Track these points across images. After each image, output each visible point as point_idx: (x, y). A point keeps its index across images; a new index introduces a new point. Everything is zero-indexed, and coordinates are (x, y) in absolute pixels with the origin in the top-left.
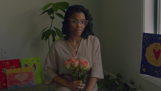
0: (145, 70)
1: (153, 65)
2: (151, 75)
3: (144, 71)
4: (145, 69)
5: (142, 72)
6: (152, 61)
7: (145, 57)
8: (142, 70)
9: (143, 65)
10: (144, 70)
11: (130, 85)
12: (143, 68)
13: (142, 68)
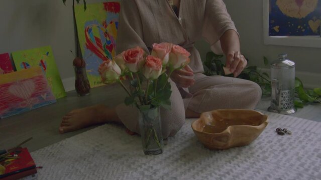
0: (278, 29)
1: (292, 17)
2: (290, 35)
3: (277, 31)
4: (278, 27)
5: (272, 32)
6: (290, 11)
7: (276, 6)
8: (273, 29)
9: (273, 21)
10: (276, 28)
12: (275, 26)
13: (271, 25)
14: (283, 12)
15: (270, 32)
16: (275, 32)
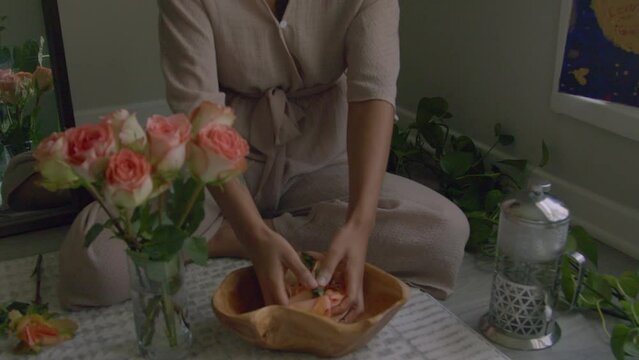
0: (586, 77)
1: (629, 50)
2: (613, 99)
3: (583, 81)
4: (584, 71)
5: (568, 85)
6: (625, 33)
7: (591, 11)
8: (573, 75)
9: (574, 54)
10: (581, 75)
11: (495, 152)
12: (578, 68)
13: (569, 65)
14: (605, 33)
15: (562, 80)
16: (576, 83)
